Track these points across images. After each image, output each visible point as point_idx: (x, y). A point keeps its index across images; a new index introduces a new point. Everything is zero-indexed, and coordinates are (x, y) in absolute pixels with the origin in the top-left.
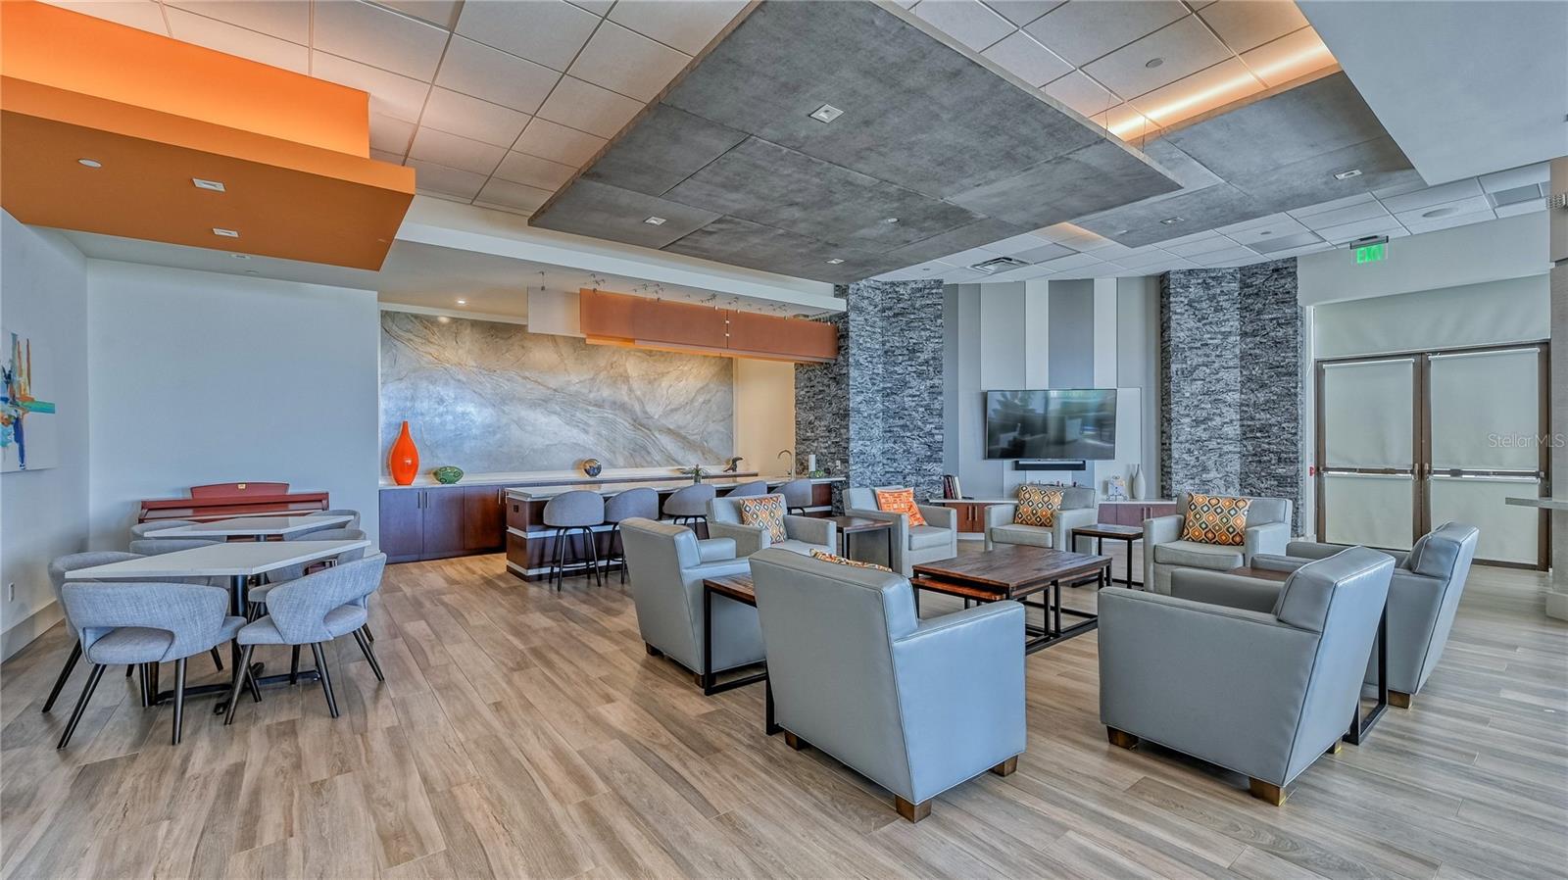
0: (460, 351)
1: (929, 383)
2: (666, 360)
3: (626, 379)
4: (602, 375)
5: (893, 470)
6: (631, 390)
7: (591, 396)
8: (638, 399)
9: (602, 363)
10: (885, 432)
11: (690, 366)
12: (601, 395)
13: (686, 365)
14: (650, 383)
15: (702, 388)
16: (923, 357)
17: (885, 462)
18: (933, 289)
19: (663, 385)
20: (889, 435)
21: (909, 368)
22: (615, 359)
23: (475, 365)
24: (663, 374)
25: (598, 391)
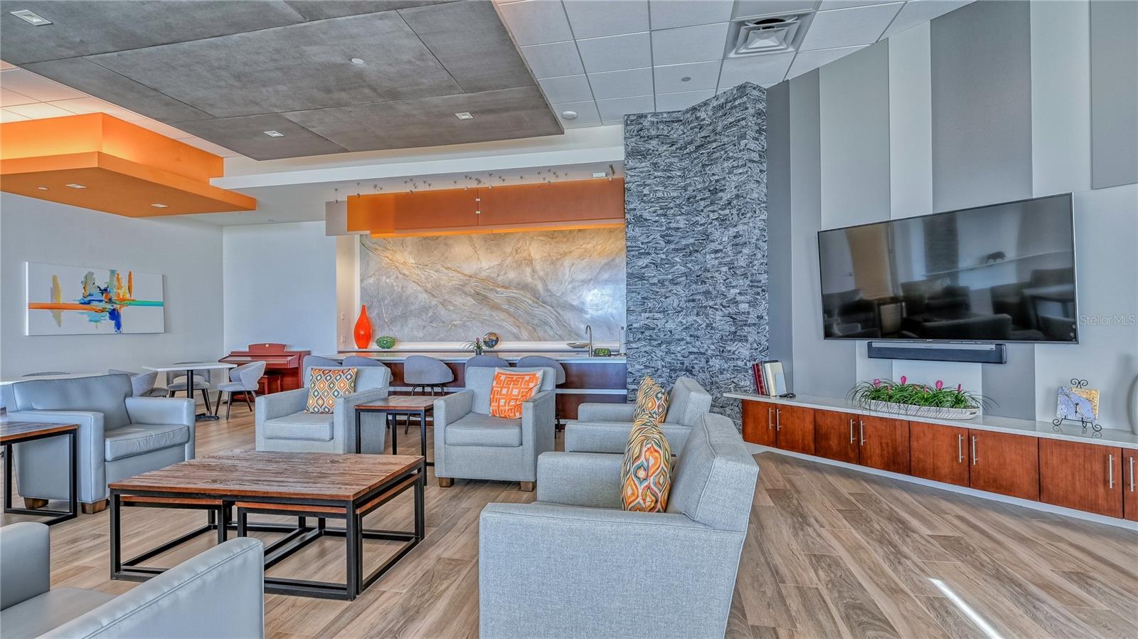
0: (405, 253)
1: (732, 231)
2: (568, 241)
3: (530, 262)
4: (509, 260)
5: (696, 350)
6: (534, 271)
7: (500, 278)
8: (541, 279)
9: (508, 250)
10: (689, 301)
11: (594, 243)
12: (507, 278)
13: (589, 243)
14: (552, 263)
15: (607, 264)
16: (726, 196)
17: (688, 339)
18: (735, 100)
19: (565, 264)
20: (692, 304)
21: (711, 215)
22: (520, 244)
23: (414, 262)
24: (565, 254)
25: (505, 274)
